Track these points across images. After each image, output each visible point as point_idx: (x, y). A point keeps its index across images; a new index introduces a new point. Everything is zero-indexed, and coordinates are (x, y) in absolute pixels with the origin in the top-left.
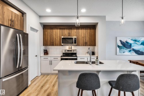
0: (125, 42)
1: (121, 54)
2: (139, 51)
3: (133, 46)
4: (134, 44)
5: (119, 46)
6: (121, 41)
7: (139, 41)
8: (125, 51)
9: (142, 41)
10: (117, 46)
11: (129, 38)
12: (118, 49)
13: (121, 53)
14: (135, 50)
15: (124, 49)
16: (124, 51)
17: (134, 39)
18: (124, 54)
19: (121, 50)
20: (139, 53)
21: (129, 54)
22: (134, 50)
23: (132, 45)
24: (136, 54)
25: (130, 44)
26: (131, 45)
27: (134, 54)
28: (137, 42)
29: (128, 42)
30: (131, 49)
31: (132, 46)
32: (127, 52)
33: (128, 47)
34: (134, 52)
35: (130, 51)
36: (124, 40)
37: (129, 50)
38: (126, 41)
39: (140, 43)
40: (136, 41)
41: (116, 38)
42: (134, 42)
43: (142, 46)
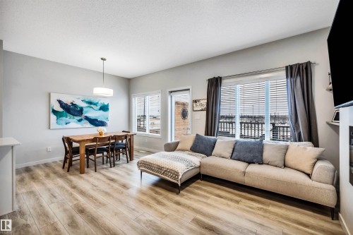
0: (70, 105)
1: (60, 127)
2: (96, 120)
3: (86, 112)
4: (89, 109)
5: (55, 112)
6: (60, 101)
8: (70, 120)
9: (101, 103)
10: (51, 111)
11: (79, 97)
12: (53, 117)
13: (62, 124)
14: (90, 119)
15: (66, 117)
16: (68, 122)
17: (87, 100)
18: (69, 126)
19: (61, 118)
20: (97, 123)
21: (79, 125)
22: (87, 118)
23: (85, 110)
24: (92, 126)
25: (80, 108)
26: (81, 110)
27: (89, 125)
28: (92, 106)
29: (75, 105)
30: (82, 117)
31: (83, 112)
32: (75, 122)
33: (76, 114)
34: (88, 122)
35: (80, 121)
36: (68, 100)
37: (79, 118)
38: (72, 102)
39: (99, 107)
40: (90, 103)
41: (50, 94)
42: (87, 105)
43: (101, 111)
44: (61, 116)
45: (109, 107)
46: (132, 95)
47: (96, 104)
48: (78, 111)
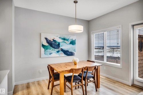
0: (52, 41)
1: (46, 56)
2: (68, 51)
3: (62, 46)
4: (63, 43)
5: (43, 46)
6: (46, 39)
7: (68, 39)
8: (53, 52)
9: (71, 39)
10: (41, 45)
11: (58, 35)
12: (43, 49)
13: (47, 54)
14: (64, 50)
15: (50, 49)
16: (51, 53)
17: (62, 37)
18: (51, 55)
19: (47, 50)
20: (68, 53)
21: (57, 55)
22: (62, 50)
23: (61, 44)
24: (65, 55)
25: (58, 43)
27: (63, 55)
28: (65, 41)
29: (55, 41)
30: (59, 49)
31: (60, 46)
32: (55, 53)
33: (56, 47)
34: (63, 52)
35: (58, 52)
36: (50, 38)
37: (57, 50)
38: (53, 39)
39: (69, 42)
40: (64, 39)
41: (40, 34)
42: (62, 41)
43: (71, 45)
44: (47, 49)
45: (76, 42)
46: (91, 32)
47: (67, 40)
48: (57, 45)
